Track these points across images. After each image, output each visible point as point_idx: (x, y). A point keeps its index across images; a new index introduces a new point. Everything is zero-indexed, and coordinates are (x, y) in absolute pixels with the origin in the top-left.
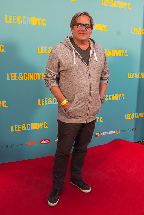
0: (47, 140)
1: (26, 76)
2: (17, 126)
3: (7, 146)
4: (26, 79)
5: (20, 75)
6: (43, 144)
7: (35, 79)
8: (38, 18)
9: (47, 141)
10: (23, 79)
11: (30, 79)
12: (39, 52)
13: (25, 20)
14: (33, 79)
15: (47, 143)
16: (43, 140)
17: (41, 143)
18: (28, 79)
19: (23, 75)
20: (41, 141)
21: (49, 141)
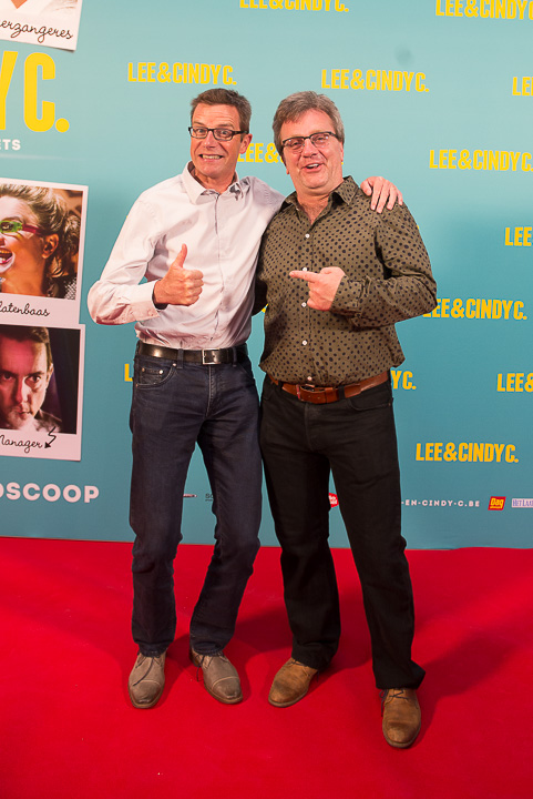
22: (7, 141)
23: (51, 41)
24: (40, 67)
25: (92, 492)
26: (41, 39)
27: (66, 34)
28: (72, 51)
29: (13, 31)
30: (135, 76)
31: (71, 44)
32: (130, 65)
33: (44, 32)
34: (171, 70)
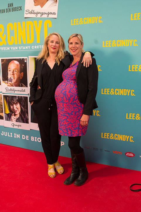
0: (132, 153)
1: (117, 92)
2: (106, 133)
3: (97, 149)
4: (117, 94)
5: (112, 90)
6: (128, 156)
7: (124, 95)
8: (130, 40)
9: (132, 155)
10: (114, 94)
11: (120, 94)
12: (129, 70)
13: (119, 43)
14: (122, 95)
15: (132, 157)
16: (128, 153)
17: (126, 155)
18: (119, 94)
19: (114, 91)
20: (126, 153)
21: (134, 155)
22: (40, 46)
23: (51, 16)
24: (48, 24)
25: (62, 143)
26: (48, 16)
27: (54, 14)
28: (56, 18)
29: (41, 15)
30: (73, 23)
31: (55, 16)
32: (72, 20)
33: (49, 14)
34: (83, 20)
